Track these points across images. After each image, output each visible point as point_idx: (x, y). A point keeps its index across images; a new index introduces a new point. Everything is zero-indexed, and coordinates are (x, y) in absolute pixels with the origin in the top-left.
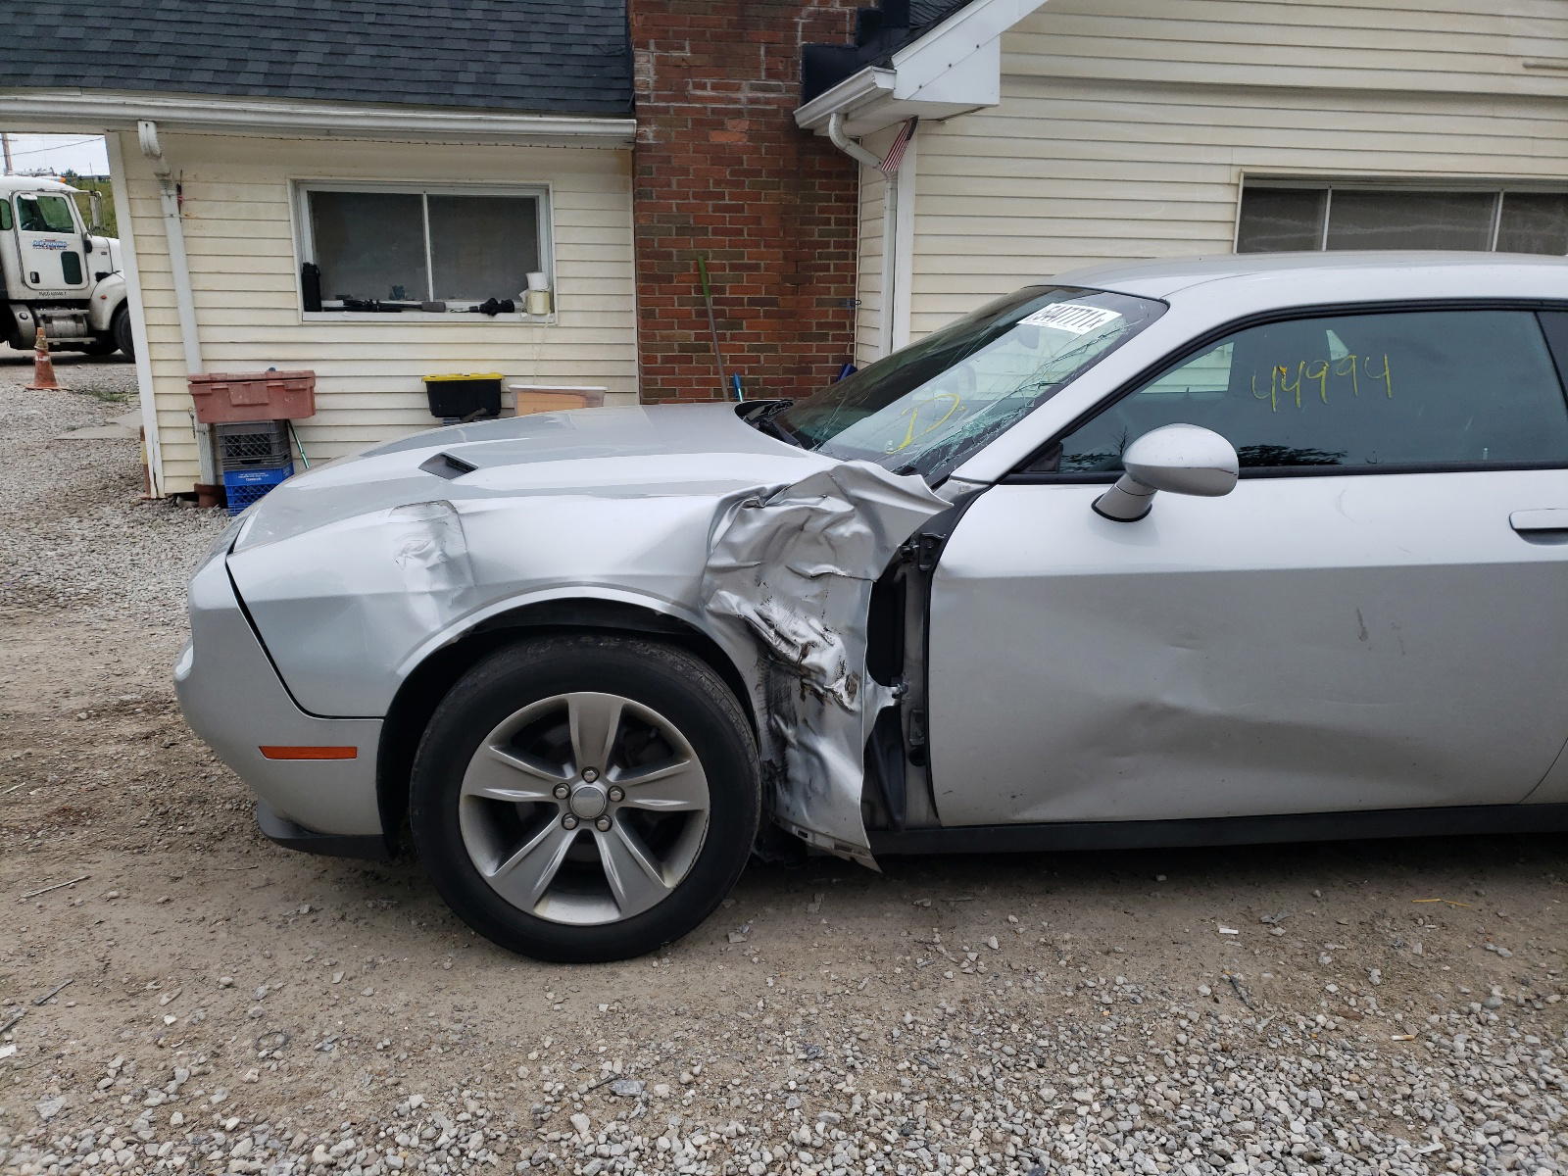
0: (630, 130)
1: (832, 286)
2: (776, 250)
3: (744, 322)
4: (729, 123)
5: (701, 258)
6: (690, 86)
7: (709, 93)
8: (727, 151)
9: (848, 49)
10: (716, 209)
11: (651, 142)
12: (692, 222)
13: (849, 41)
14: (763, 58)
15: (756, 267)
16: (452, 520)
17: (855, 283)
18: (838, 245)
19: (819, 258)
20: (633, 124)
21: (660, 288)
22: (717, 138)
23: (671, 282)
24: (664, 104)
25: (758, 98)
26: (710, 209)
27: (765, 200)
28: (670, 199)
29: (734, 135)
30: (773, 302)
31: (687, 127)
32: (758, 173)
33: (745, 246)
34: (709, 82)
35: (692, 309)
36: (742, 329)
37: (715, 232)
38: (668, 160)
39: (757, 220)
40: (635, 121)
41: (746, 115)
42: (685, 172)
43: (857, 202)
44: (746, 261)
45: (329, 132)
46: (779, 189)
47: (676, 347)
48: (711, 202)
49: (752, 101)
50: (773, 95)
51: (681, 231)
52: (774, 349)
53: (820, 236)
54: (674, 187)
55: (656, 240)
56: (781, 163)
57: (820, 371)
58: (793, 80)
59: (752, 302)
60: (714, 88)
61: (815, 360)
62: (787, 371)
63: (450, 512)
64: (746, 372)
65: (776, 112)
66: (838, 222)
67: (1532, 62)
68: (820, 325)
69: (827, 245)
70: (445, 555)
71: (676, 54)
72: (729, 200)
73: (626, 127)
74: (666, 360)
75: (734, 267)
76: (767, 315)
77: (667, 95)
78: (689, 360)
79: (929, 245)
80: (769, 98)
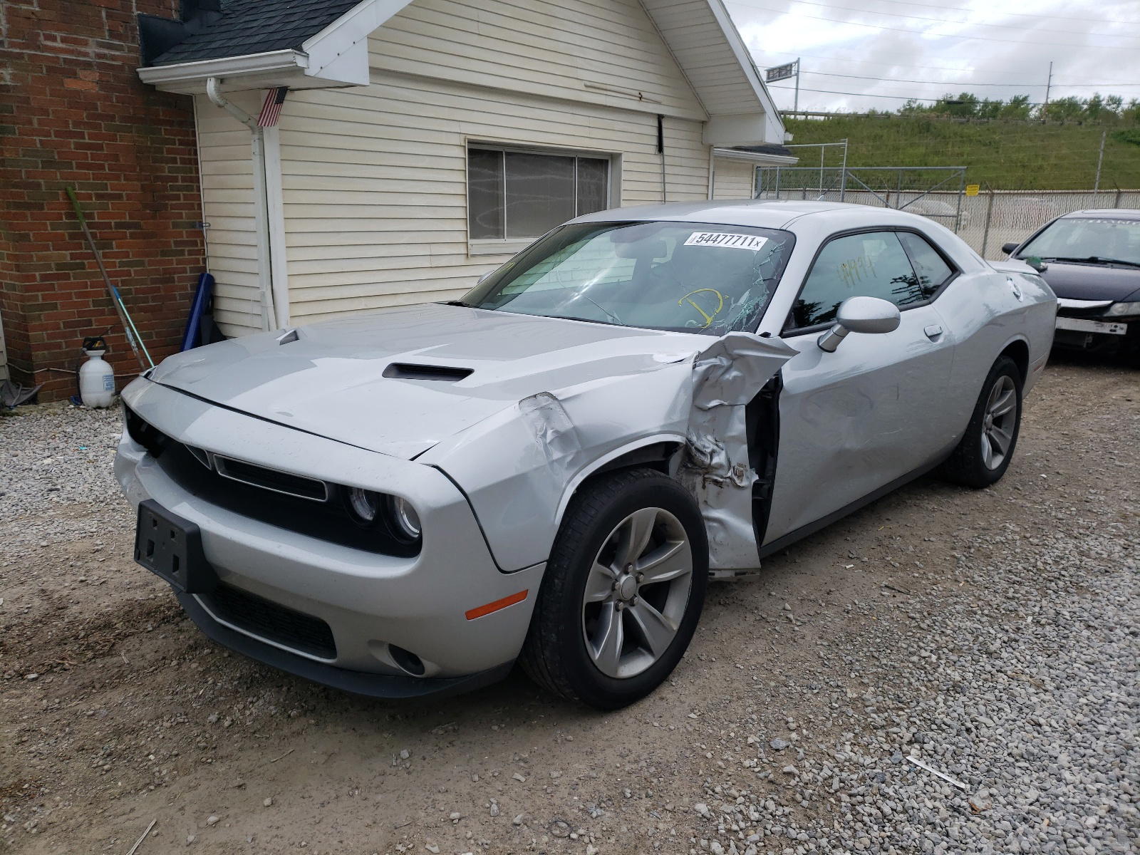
1: (183, 211)
2: (135, 183)
3: (114, 243)
4: (81, 73)
5: (69, 188)
6: (42, 38)
7: (59, 44)
8: (82, 97)
9: (174, 22)
10: (78, 146)
12: (56, 157)
13: (175, 16)
14: (104, 19)
15: (119, 197)
16: (554, 405)
17: (201, 209)
18: (184, 180)
19: (172, 190)
21: (32, 214)
22: (71, 84)
23: (42, 209)
25: (105, 55)
26: (72, 146)
27: (121, 141)
28: (33, 135)
29: (87, 83)
30: (136, 226)
31: (42, 73)
32: (113, 118)
33: (108, 179)
34: (58, 35)
35: (66, 233)
36: (112, 248)
37: (79, 166)
38: (27, 100)
39: (116, 157)
41: (95, 67)
42: (46, 112)
43: (196, 146)
44: (109, 191)
46: (131, 132)
47: (53, 266)
48: (72, 140)
49: (99, 56)
50: (117, 53)
51: (49, 164)
52: (141, 263)
53: (169, 172)
54: (36, 125)
56: (131, 111)
57: (180, 279)
58: (133, 42)
59: (119, 225)
60: (64, 40)
61: (175, 271)
62: (154, 281)
63: (551, 400)
64: (120, 284)
65: (121, 68)
66: (183, 161)
67: (589, 84)
68: (176, 243)
69: (175, 179)
70: (556, 432)
71: (24, 7)
72: (89, 139)
74: (44, 278)
75: (99, 197)
76: (133, 236)
77: (20, 43)
78: (67, 277)
79: (293, 182)
80: (114, 55)
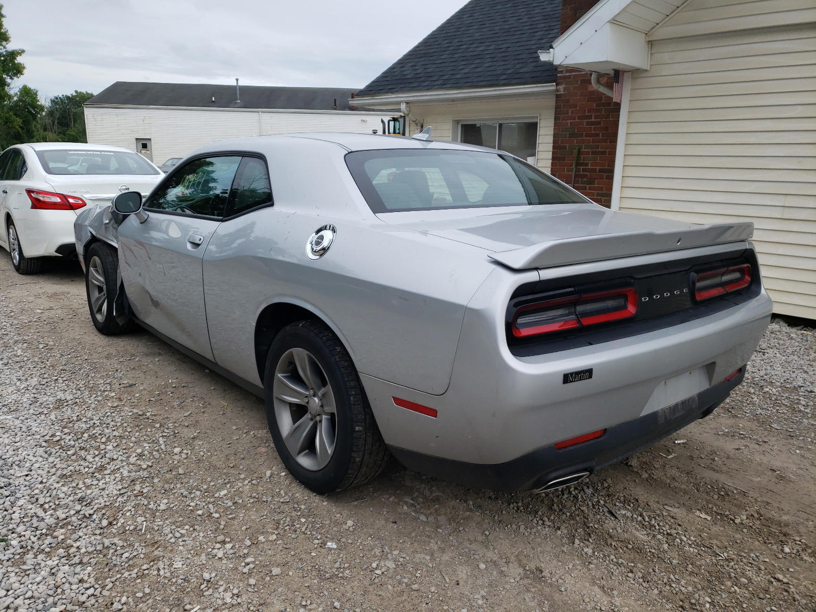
0: (554, 88)
3: (596, 181)
5: (579, 149)
8: (596, 94)
10: (588, 123)
11: (562, 93)
12: (576, 131)
15: (604, 153)
20: (554, 85)
21: (559, 164)
22: (591, 88)
23: (565, 161)
24: (569, 74)
26: (585, 124)
28: (568, 120)
31: (578, 84)
33: (600, 142)
35: (572, 174)
36: (595, 185)
37: (587, 135)
38: (568, 101)
40: (554, 84)
42: (575, 106)
44: (599, 150)
45: (453, 100)
48: (586, 121)
51: (571, 135)
54: (570, 114)
55: (560, 140)
59: (600, 170)
72: (594, 119)
73: (551, 87)
75: (593, 153)
